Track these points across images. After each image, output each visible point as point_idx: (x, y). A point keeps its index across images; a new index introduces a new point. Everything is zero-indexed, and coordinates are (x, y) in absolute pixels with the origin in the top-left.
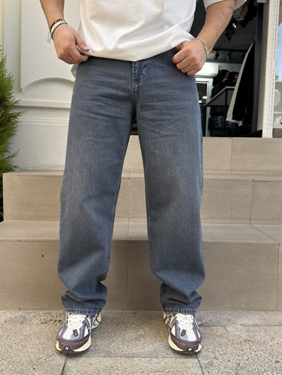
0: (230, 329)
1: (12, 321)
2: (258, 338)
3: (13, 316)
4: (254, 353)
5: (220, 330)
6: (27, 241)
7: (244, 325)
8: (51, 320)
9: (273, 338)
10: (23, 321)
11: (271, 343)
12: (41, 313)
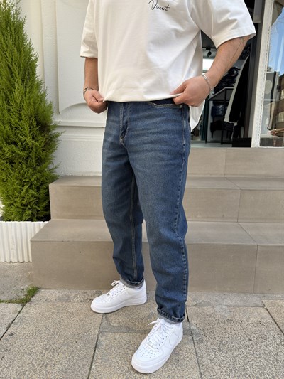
0: (217, 309)
1: (60, 299)
2: (237, 318)
3: (60, 295)
4: (233, 332)
5: (210, 310)
6: (68, 242)
7: (228, 306)
8: (87, 299)
9: (249, 319)
10: (68, 299)
11: (247, 323)
12: (80, 292)
